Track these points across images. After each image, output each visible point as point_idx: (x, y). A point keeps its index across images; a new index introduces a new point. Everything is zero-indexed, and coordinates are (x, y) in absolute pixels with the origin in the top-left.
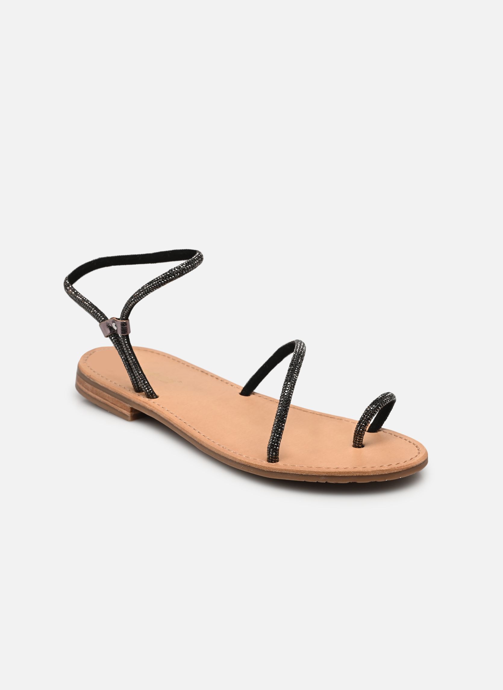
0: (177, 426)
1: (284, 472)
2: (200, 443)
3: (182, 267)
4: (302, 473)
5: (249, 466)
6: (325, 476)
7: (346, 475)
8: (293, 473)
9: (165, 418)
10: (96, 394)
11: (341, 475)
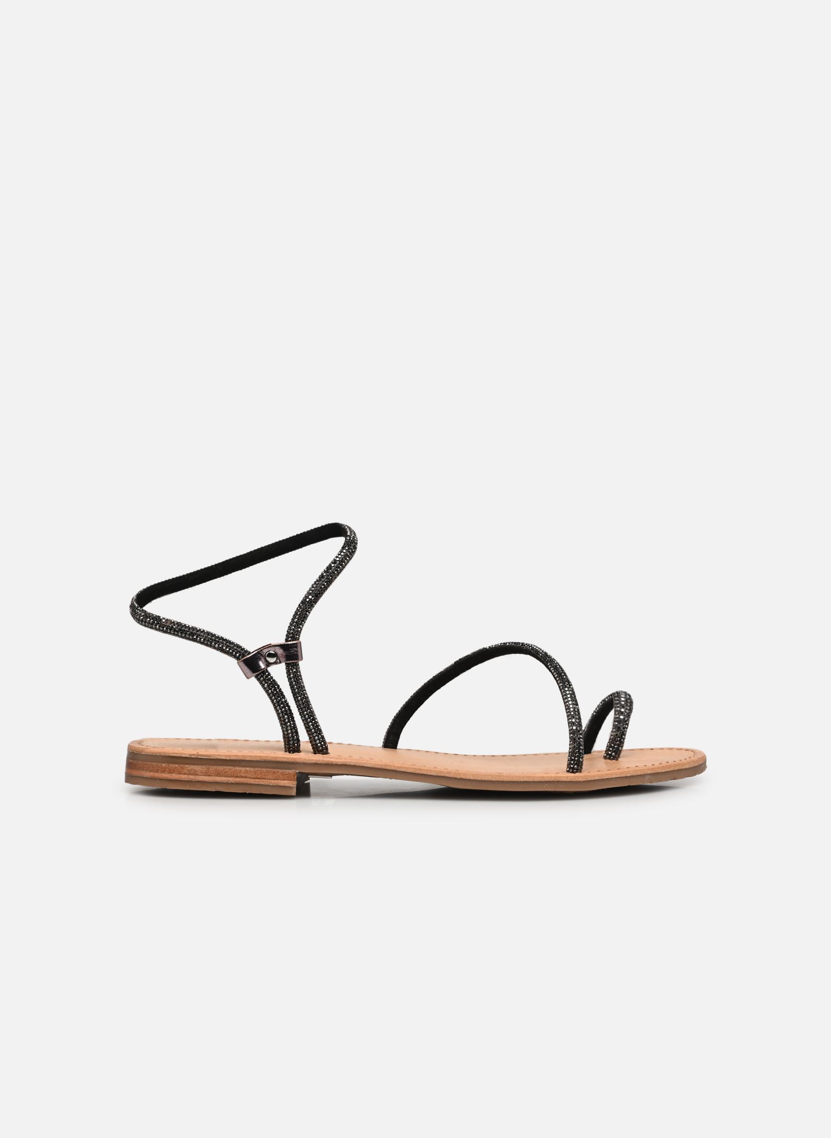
0: (404, 770)
1: (605, 778)
2: (458, 777)
3: (338, 559)
4: (627, 775)
5: (558, 782)
6: (650, 774)
7: (668, 770)
8: (616, 776)
9: (376, 767)
10: (218, 775)
11: (664, 771)
